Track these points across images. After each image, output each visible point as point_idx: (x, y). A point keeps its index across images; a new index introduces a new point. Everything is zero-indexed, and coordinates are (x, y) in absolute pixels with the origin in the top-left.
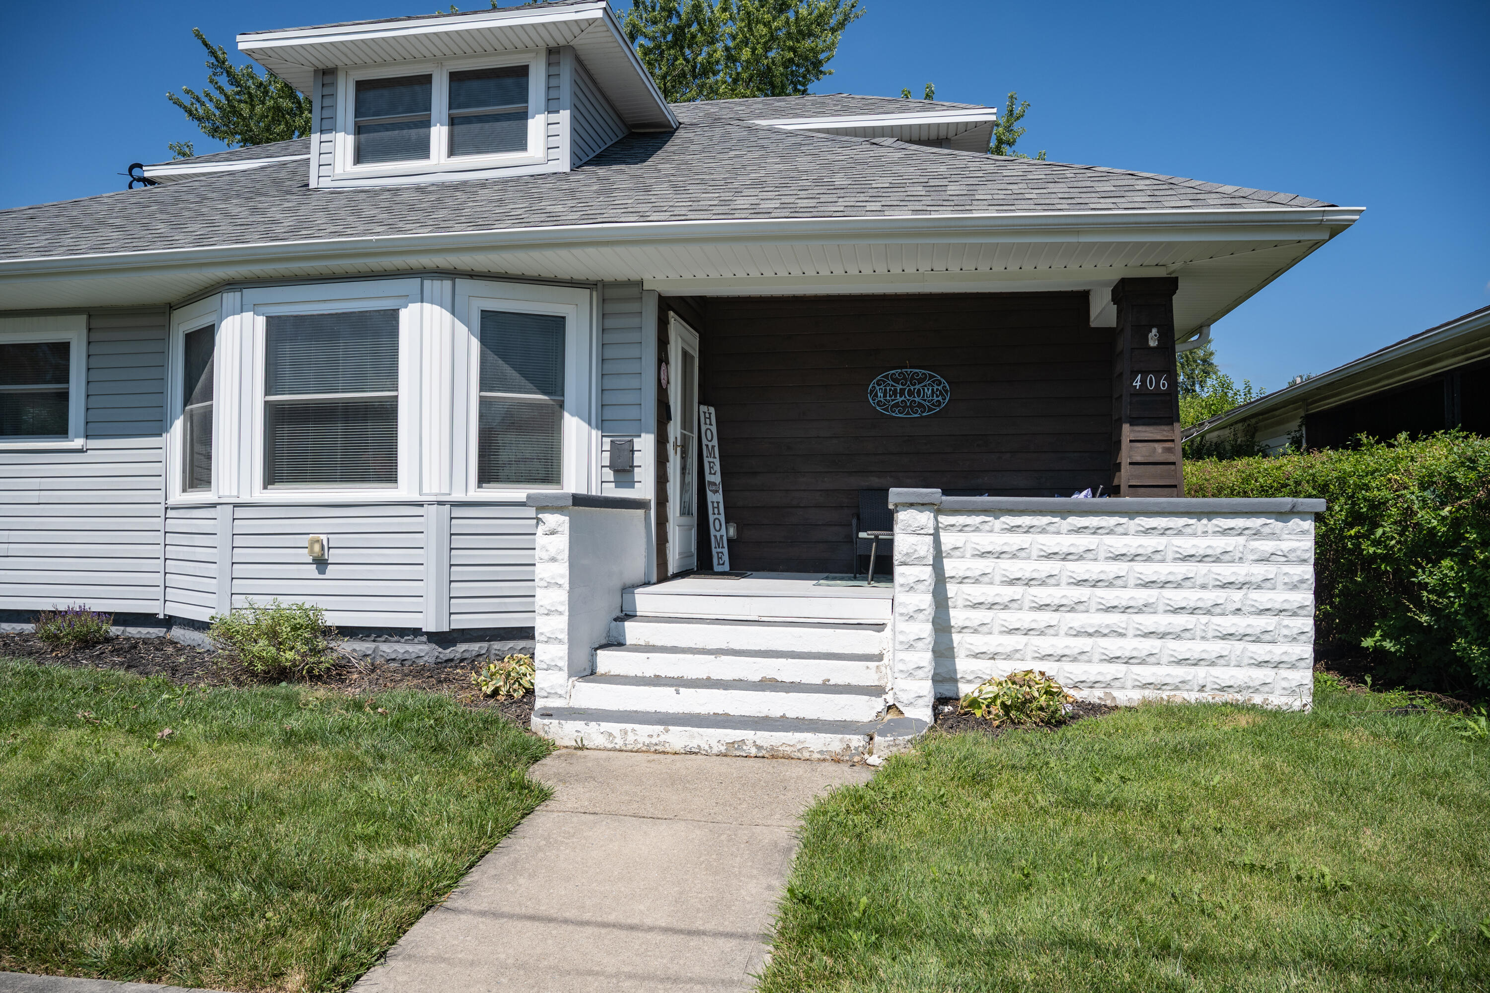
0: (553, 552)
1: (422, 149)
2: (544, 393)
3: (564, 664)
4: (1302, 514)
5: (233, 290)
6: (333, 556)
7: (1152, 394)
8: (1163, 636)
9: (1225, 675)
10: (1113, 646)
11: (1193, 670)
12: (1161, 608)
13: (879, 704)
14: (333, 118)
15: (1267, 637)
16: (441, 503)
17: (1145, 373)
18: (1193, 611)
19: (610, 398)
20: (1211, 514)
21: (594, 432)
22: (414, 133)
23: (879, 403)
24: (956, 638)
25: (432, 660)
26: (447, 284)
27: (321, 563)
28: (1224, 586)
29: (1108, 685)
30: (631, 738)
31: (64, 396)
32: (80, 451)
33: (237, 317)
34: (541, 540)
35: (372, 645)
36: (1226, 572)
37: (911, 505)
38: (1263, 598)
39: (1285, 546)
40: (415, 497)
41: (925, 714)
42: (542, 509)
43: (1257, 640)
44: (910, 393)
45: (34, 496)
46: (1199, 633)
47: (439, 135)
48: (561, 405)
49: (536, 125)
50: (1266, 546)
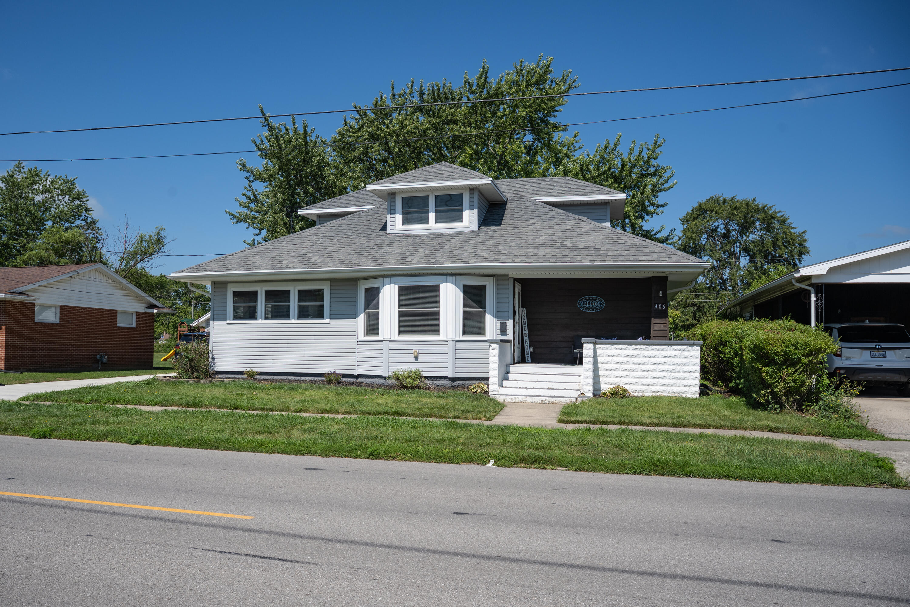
0: (494, 354)
1: (426, 221)
2: (481, 308)
3: (497, 383)
4: (697, 345)
5: (388, 278)
6: (419, 356)
7: (660, 310)
8: (658, 378)
9: (675, 389)
10: (644, 381)
11: (666, 387)
12: (658, 370)
13: (579, 393)
14: (395, 210)
15: (687, 379)
16: (453, 341)
17: (658, 304)
18: (667, 371)
19: (499, 309)
20: (671, 345)
21: (494, 319)
22: (423, 215)
23: (581, 307)
24: (601, 378)
25: (450, 386)
26: (454, 277)
27: (416, 358)
28: (675, 365)
29: (643, 392)
30: (517, 399)
31: (322, 306)
32: (329, 323)
33: (389, 286)
34: (491, 351)
35: (432, 382)
36: (676, 361)
37: (587, 343)
38: (686, 368)
39: (692, 354)
40: (445, 339)
41: (591, 395)
42: (491, 343)
43: (684, 379)
44: (592, 304)
45: (313, 338)
46: (668, 377)
47: (432, 216)
48: (485, 311)
49: (466, 214)
50: (687, 354)
